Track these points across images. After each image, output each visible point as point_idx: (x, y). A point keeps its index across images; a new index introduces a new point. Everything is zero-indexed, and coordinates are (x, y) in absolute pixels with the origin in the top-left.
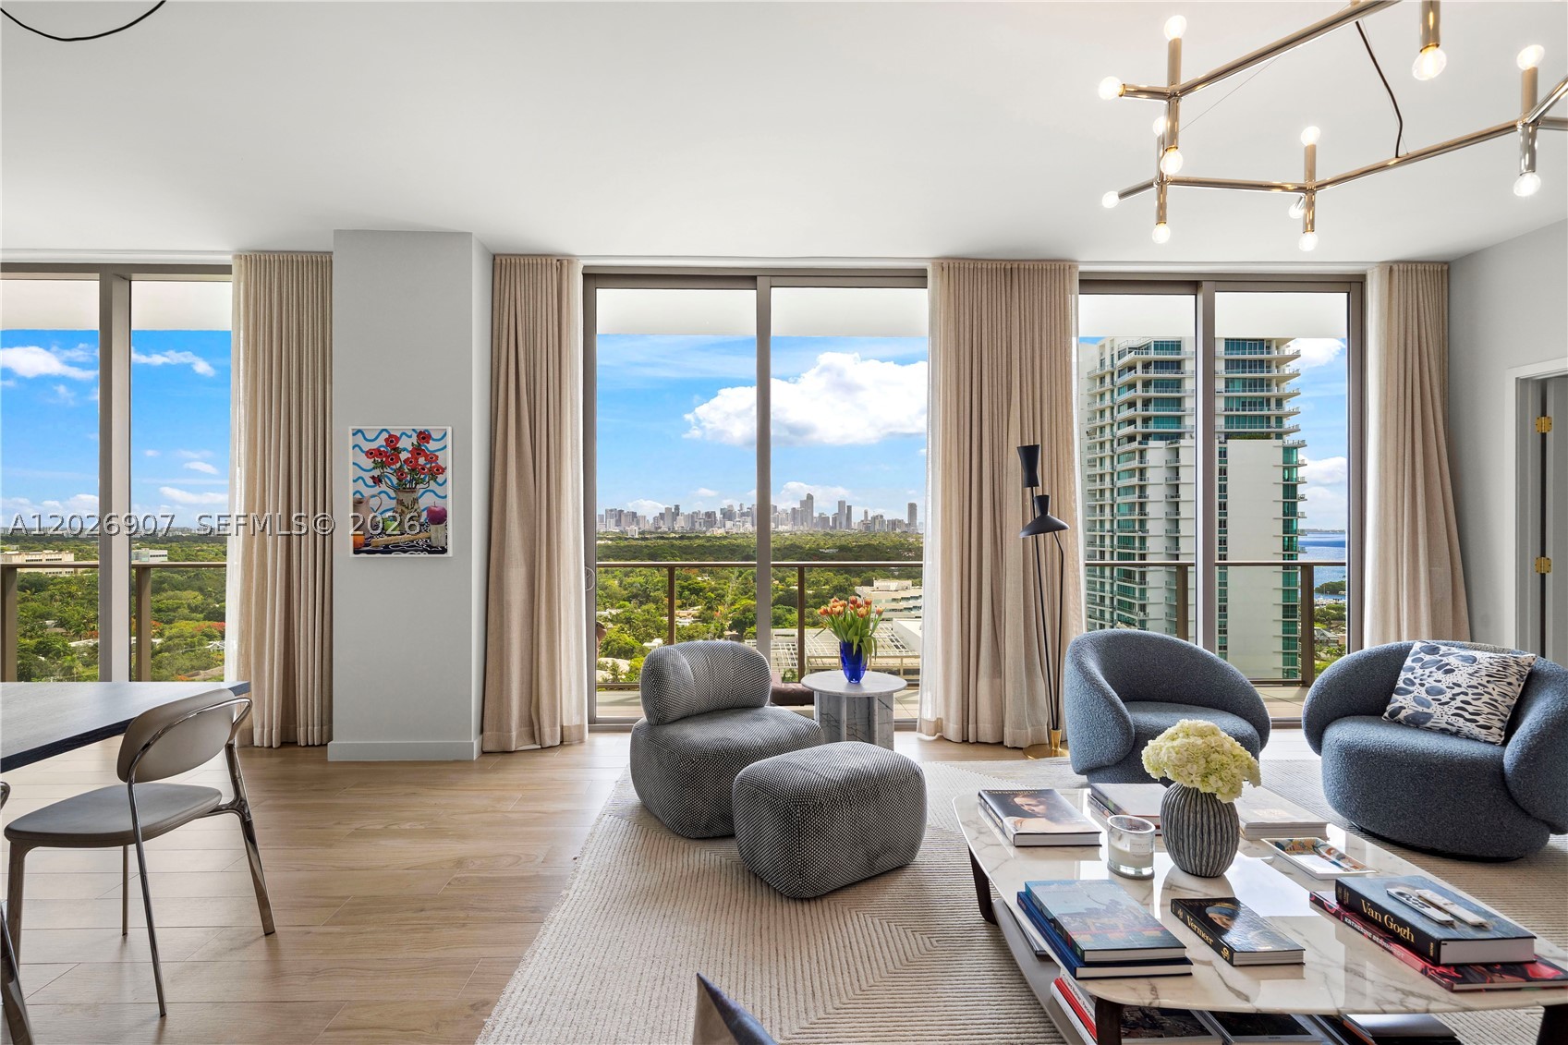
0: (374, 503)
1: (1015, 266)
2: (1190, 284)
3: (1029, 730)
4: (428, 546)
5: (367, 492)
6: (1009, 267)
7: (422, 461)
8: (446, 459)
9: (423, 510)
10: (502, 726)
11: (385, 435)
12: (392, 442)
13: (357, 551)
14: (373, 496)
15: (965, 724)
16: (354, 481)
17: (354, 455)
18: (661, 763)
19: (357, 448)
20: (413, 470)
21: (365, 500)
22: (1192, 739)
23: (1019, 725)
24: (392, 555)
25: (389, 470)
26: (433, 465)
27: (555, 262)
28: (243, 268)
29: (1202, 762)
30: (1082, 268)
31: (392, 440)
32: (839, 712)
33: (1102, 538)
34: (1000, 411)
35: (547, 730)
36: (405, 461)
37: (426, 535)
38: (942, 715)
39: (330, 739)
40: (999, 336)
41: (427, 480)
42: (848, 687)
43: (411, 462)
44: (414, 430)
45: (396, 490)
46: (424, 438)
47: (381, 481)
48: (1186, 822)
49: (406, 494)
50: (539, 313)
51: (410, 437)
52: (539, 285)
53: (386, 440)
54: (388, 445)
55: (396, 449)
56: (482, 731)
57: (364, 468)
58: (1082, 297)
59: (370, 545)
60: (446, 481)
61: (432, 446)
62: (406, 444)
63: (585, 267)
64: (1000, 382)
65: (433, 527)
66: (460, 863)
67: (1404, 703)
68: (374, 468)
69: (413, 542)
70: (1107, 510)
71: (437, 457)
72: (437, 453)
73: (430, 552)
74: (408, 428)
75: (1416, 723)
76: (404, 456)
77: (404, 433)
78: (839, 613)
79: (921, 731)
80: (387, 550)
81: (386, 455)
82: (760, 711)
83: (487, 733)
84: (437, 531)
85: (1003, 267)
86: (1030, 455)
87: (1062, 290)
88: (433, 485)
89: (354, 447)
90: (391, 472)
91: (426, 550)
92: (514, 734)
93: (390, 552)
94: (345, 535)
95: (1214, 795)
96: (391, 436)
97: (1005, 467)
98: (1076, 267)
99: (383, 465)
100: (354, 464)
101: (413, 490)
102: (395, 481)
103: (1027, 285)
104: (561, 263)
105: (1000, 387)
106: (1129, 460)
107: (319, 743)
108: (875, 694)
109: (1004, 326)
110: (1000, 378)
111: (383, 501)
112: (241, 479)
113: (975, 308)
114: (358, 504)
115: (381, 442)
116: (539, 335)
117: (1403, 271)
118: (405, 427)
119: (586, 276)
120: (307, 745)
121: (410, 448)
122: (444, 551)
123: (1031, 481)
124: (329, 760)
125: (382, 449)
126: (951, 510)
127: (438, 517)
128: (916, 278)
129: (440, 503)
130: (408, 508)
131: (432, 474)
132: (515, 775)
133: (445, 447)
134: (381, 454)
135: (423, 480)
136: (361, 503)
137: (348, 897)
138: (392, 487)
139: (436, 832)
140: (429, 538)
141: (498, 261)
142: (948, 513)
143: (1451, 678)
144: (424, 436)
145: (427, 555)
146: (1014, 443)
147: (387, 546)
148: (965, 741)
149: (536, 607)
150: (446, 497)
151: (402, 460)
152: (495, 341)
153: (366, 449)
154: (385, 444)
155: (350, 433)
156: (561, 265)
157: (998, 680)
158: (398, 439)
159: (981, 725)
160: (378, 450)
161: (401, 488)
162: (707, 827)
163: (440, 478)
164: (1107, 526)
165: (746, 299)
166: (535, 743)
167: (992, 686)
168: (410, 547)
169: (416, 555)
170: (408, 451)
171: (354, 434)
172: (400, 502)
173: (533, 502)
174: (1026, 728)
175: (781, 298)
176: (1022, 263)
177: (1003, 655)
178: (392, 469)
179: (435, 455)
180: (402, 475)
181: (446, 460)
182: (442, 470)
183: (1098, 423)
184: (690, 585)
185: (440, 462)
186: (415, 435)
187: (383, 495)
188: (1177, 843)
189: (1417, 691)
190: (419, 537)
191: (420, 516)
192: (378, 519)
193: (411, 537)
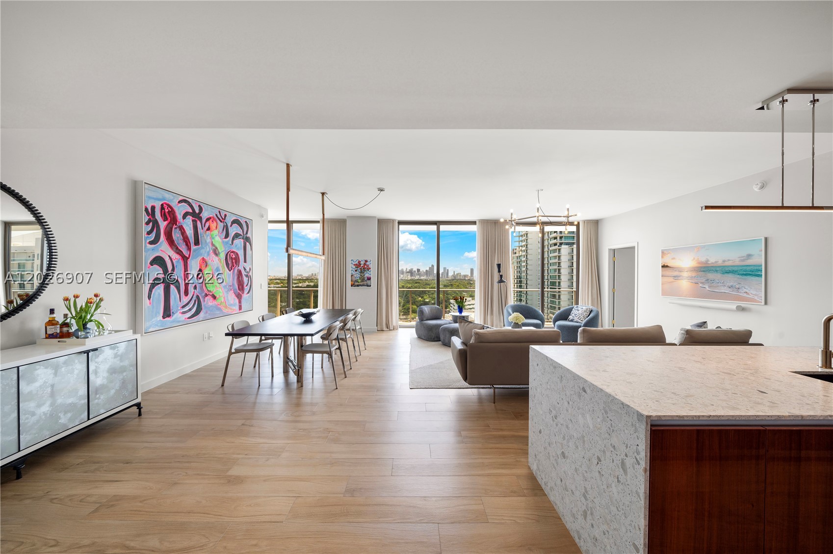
0: (355, 276)
1: (497, 221)
4: (367, 285)
5: (354, 273)
6: (495, 222)
7: (366, 266)
8: (371, 266)
10: (381, 325)
13: (352, 286)
16: (351, 271)
19: (352, 264)
20: (364, 268)
26: (368, 267)
31: (359, 262)
34: (493, 255)
35: (391, 326)
40: (493, 237)
42: (459, 314)
45: (360, 273)
47: (357, 271)
49: (362, 274)
50: (388, 232)
52: (388, 226)
55: (360, 264)
57: (354, 268)
59: (354, 285)
61: (368, 263)
62: (362, 263)
63: (399, 221)
65: (367, 281)
67: (571, 317)
74: (363, 259)
75: (572, 321)
76: (362, 265)
78: (457, 299)
80: (358, 286)
81: (358, 265)
83: (378, 326)
86: (499, 266)
88: (367, 272)
92: (384, 327)
94: (349, 283)
95: (518, 323)
97: (494, 268)
99: (357, 267)
100: (351, 267)
101: (364, 273)
102: (360, 271)
103: (500, 226)
104: (393, 221)
105: (493, 249)
108: (465, 316)
109: (494, 233)
110: (493, 247)
111: (357, 275)
113: (487, 231)
114: (352, 276)
115: (357, 262)
116: (388, 237)
117: (588, 222)
118: (362, 259)
119: (398, 223)
122: (370, 286)
123: (499, 271)
126: (482, 278)
127: (369, 279)
128: (474, 223)
129: (369, 276)
130: (363, 276)
131: (368, 269)
132: (384, 336)
133: (371, 263)
135: (366, 270)
140: (367, 283)
141: (379, 221)
143: (579, 312)
144: (366, 261)
145: (367, 287)
146: (496, 263)
150: (370, 274)
153: (354, 264)
155: (351, 260)
157: (492, 316)
160: (356, 264)
162: (434, 339)
163: (370, 270)
165: (434, 227)
166: (388, 328)
168: (363, 285)
169: (364, 287)
172: (361, 276)
175: (443, 228)
177: (493, 309)
178: (359, 268)
179: (368, 265)
180: (361, 269)
182: (370, 268)
185: (370, 267)
186: (364, 261)
189: (573, 315)
190: (365, 283)
191: (365, 278)
192: (356, 279)
193: (363, 283)
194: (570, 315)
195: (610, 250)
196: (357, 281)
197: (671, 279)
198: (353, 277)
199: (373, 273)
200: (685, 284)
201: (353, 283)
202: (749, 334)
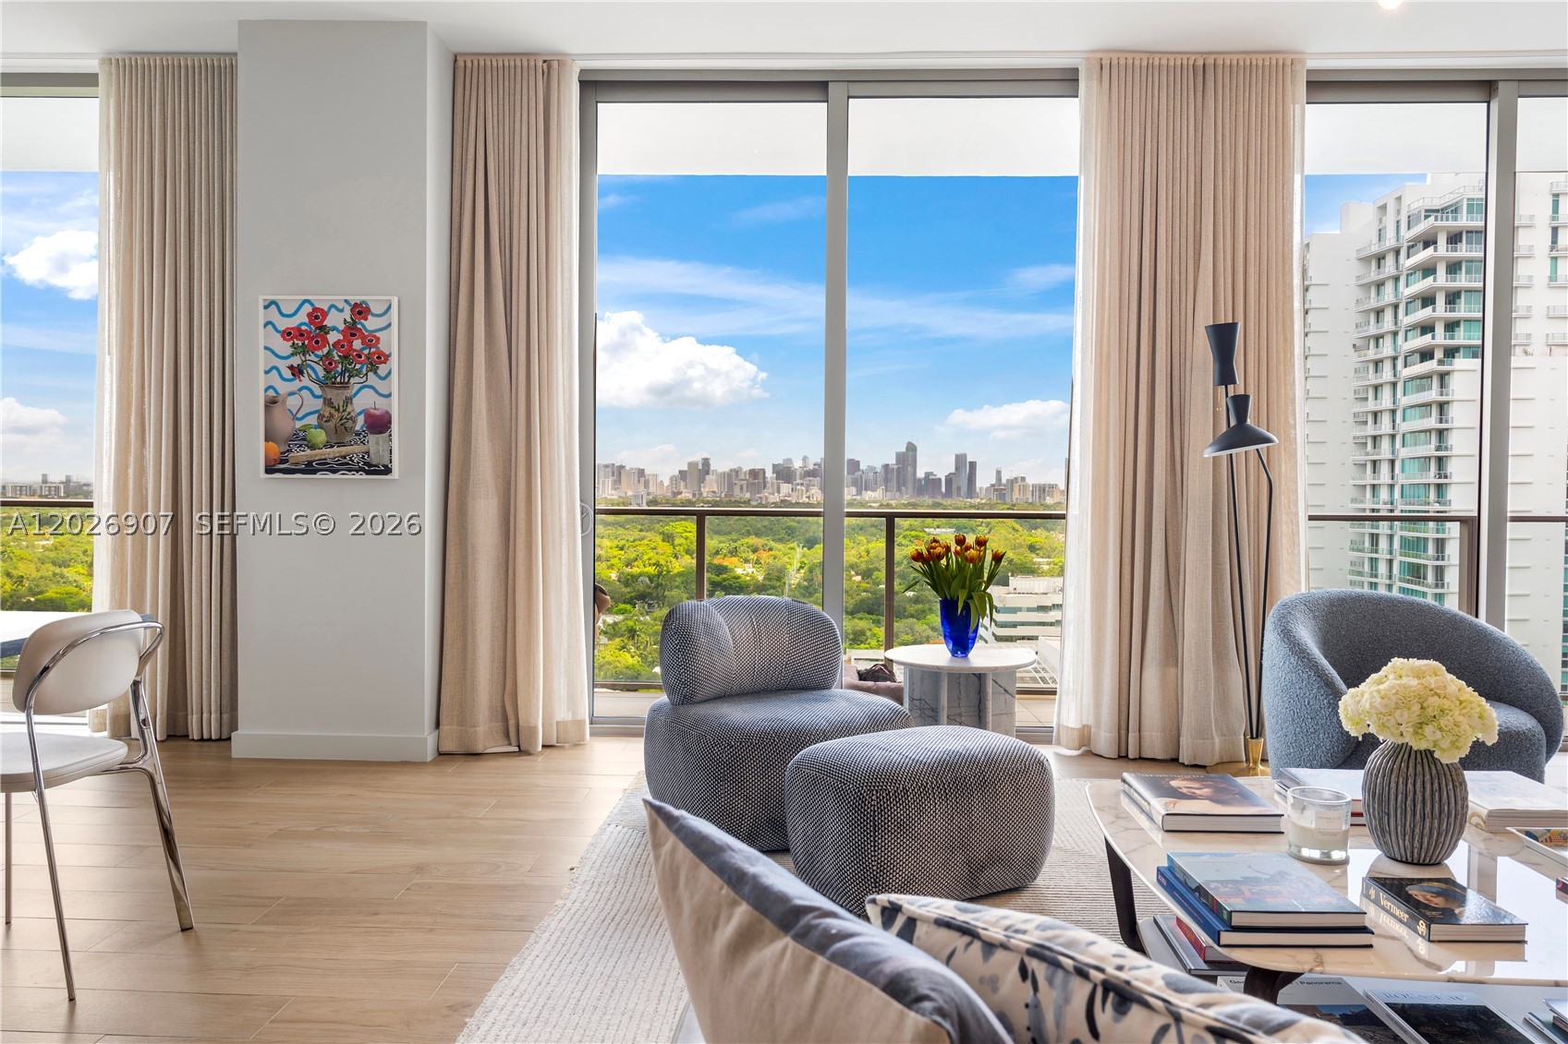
0: (293, 402)
1: (1210, 61)
2: (1482, 86)
3: (1217, 740)
4: (365, 464)
5: (283, 388)
6: (1200, 63)
7: (357, 344)
8: (391, 343)
9: (359, 414)
10: (465, 719)
11: (307, 308)
12: (317, 317)
13: (269, 470)
14: (292, 394)
15: (1123, 732)
16: (266, 372)
17: (267, 337)
18: (687, 750)
19: (270, 326)
20: (345, 357)
21: (280, 399)
22: (1405, 680)
23: (1202, 733)
24: (318, 476)
25: (313, 357)
26: (373, 350)
27: (540, 63)
28: (114, 77)
29: (1416, 708)
30: (1313, 64)
31: (317, 315)
32: (937, 698)
34: (1183, 276)
36: (335, 345)
37: (361, 448)
38: (1090, 722)
39: (234, 726)
40: (1184, 166)
41: (364, 371)
42: (951, 661)
43: (343, 346)
44: (346, 301)
45: (322, 384)
46: (360, 313)
47: (301, 373)
48: (1393, 791)
49: (335, 392)
50: (517, 137)
51: (342, 311)
52: (518, 97)
53: (309, 315)
54: (311, 322)
55: (323, 329)
56: (438, 725)
57: (280, 354)
58: (1308, 107)
59: (286, 461)
60: (389, 373)
61: (371, 324)
62: (336, 320)
63: (582, 72)
64: (1184, 234)
65: (372, 438)
66: (419, 869)
68: (292, 354)
69: (345, 457)
70: (1384, 469)
71: (378, 339)
72: (378, 334)
73: (368, 473)
74: (338, 299)
76: (333, 337)
77: (332, 306)
78: (939, 557)
79: (1059, 743)
80: (309, 469)
81: (309, 335)
82: (826, 692)
83: (445, 727)
84: (377, 443)
85: (1191, 63)
86: (1223, 337)
87: (1280, 97)
88: (372, 378)
89: (266, 325)
90: (316, 360)
91: (362, 469)
92: (482, 730)
93: (314, 472)
94: (252, 449)
95: (1432, 753)
96: (315, 309)
97: (1188, 358)
98: (1303, 62)
99: (304, 351)
100: (266, 348)
101: (345, 385)
102: (321, 373)
103: (1227, 89)
104: (547, 66)
105: (1183, 240)
107: (218, 737)
108: (989, 669)
109: (1191, 151)
110: (1184, 229)
111: (305, 401)
112: (111, 371)
113: (1149, 125)
114: (271, 403)
115: (302, 318)
116: (517, 168)
118: (335, 298)
119: (583, 84)
120: (202, 739)
121: (342, 327)
122: (387, 471)
123: (1226, 374)
124: (234, 755)
125: (304, 328)
126: (1108, 424)
127: (380, 424)
128: (1064, 81)
129: (381, 404)
130: (338, 410)
131: (371, 364)
133: (389, 325)
134: (302, 335)
135: (359, 371)
136: (275, 402)
137: (280, 898)
138: (317, 381)
139: (384, 835)
140: (368, 453)
141: (461, 63)
142: (1104, 427)
144: (360, 311)
145: (365, 476)
146: (1205, 318)
147: (310, 463)
148: (1123, 757)
149: (511, 554)
150: (390, 395)
151: (331, 342)
152: (456, 177)
153: (281, 328)
154: (307, 320)
155: (261, 307)
156: (549, 68)
157: (1172, 670)
158: (325, 314)
159: (1146, 734)
160: (298, 329)
161: (329, 382)
163: (382, 369)
165: (810, 113)
166: (510, 744)
167: (1163, 678)
168: (343, 466)
169: (350, 476)
170: (338, 331)
171: (266, 307)
172: (328, 402)
173: (508, 407)
174: (1213, 738)
175: (863, 112)
176: (1221, 57)
177: (1180, 634)
178: (317, 356)
179: (375, 336)
180: (330, 364)
181: (389, 343)
182: (383, 358)
183: (1372, 330)
184: (725, 580)
185: (382, 347)
186: (348, 309)
187: (305, 392)
188: (1381, 819)
190: (354, 451)
191: (354, 422)
192: (299, 424)
193: (344, 450)
196: (301, 439)
198: (277, 410)
199: (409, 391)
201: (276, 449)
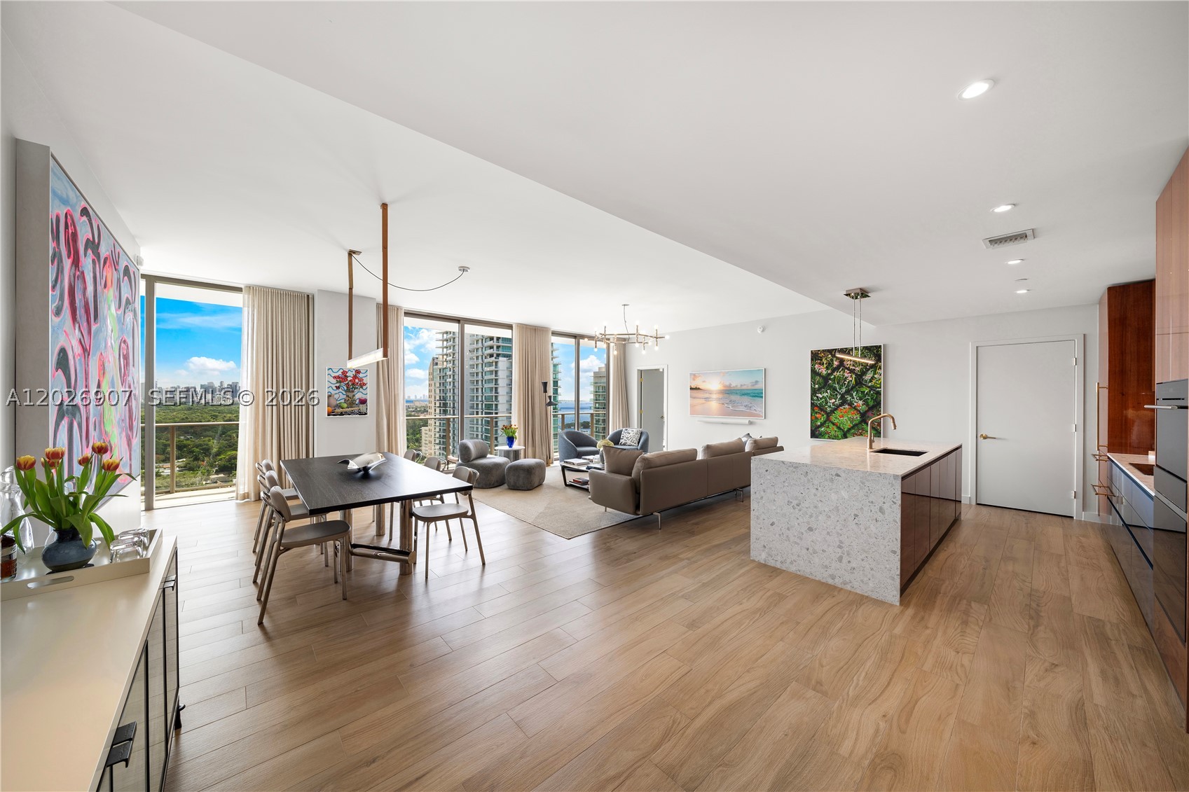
0: (336, 396)
2: (576, 336)
4: (359, 412)
5: (333, 392)
6: (535, 327)
7: (357, 381)
8: (366, 380)
9: (357, 399)
11: (341, 371)
13: (328, 415)
14: (336, 394)
16: (328, 388)
17: (328, 378)
19: (329, 375)
20: (353, 384)
21: (332, 395)
24: (344, 416)
26: (361, 382)
30: (551, 330)
31: (344, 373)
33: (477, 404)
36: (350, 381)
37: (358, 408)
41: (359, 388)
42: (508, 448)
43: (352, 381)
44: (353, 369)
45: (346, 391)
46: (358, 372)
47: (339, 388)
49: (350, 393)
54: (342, 374)
55: (346, 376)
57: (332, 383)
58: (552, 336)
59: (334, 412)
60: (367, 388)
61: (361, 375)
62: (350, 374)
63: (405, 311)
65: (361, 405)
67: (622, 441)
68: (336, 383)
69: (352, 411)
70: (480, 390)
73: (360, 414)
75: (625, 444)
76: (349, 379)
77: (349, 370)
80: (342, 414)
81: (342, 378)
82: (488, 457)
84: (362, 407)
85: (533, 327)
86: (545, 384)
87: (549, 335)
88: (361, 389)
89: (327, 374)
91: (358, 414)
94: (320, 412)
96: (344, 371)
99: (340, 382)
100: (328, 381)
101: (353, 392)
102: (346, 388)
103: (538, 333)
106: (490, 366)
109: (534, 342)
111: (340, 396)
113: (526, 339)
114: (329, 396)
115: (340, 373)
117: (618, 337)
118: (350, 368)
122: (365, 414)
123: (546, 391)
125: (340, 376)
127: (363, 402)
128: (510, 327)
129: (364, 397)
130: (351, 398)
131: (361, 386)
133: (367, 376)
134: (339, 378)
135: (357, 388)
138: (344, 390)
140: (360, 409)
143: (630, 435)
145: (359, 416)
150: (367, 394)
153: (333, 376)
158: (347, 372)
160: (338, 376)
161: (348, 390)
163: (364, 387)
164: (480, 399)
165: (454, 327)
168: (352, 413)
169: (354, 416)
170: (351, 377)
171: (327, 370)
172: (348, 396)
175: (470, 329)
176: (538, 327)
178: (344, 383)
179: (362, 379)
180: (348, 386)
182: (365, 384)
183: (475, 346)
185: (364, 381)
186: (354, 371)
187: (340, 393)
189: (625, 438)
190: (356, 409)
191: (356, 401)
192: (338, 402)
193: (352, 409)
194: (620, 439)
195: (638, 370)
196: (339, 406)
197: (703, 401)
198: (331, 398)
199: (369, 393)
200: (714, 405)
201: (331, 409)
202: (776, 440)
